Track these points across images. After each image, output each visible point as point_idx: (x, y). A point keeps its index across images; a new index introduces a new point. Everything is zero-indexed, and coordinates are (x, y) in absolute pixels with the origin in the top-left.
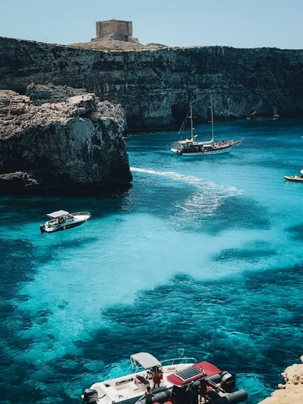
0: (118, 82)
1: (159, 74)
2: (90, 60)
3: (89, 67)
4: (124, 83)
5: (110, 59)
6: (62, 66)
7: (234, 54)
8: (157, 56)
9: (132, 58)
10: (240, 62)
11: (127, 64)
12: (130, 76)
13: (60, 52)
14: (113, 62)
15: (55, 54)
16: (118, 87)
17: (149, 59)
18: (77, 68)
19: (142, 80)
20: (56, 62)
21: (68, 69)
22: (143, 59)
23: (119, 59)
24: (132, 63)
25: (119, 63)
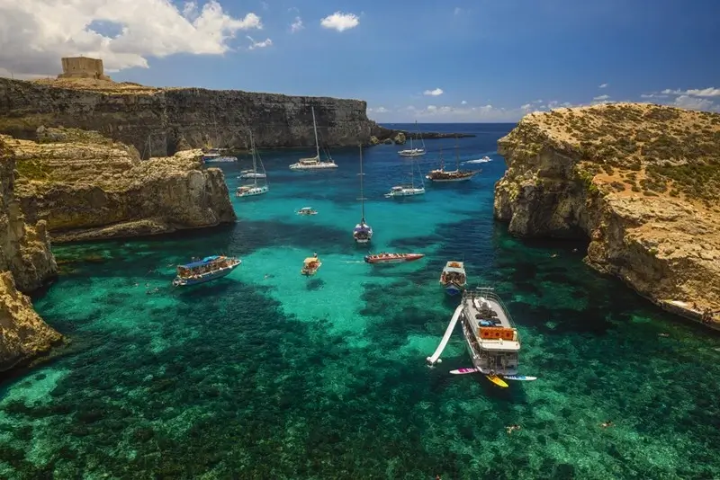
0: (120, 123)
1: (158, 116)
2: (92, 102)
3: (91, 109)
4: (126, 123)
5: (111, 102)
6: (62, 108)
7: (207, 96)
8: (155, 99)
9: (133, 101)
10: (212, 102)
11: (128, 106)
12: (132, 118)
13: (58, 93)
14: (114, 104)
15: (53, 95)
16: (121, 128)
17: (148, 102)
18: (79, 110)
19: (143, 121)
20: (55, 103)
21: (69, 111)
22: (143, 101)
23: (120, 101)
24: (133, 105)
25: (119, 105)
